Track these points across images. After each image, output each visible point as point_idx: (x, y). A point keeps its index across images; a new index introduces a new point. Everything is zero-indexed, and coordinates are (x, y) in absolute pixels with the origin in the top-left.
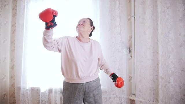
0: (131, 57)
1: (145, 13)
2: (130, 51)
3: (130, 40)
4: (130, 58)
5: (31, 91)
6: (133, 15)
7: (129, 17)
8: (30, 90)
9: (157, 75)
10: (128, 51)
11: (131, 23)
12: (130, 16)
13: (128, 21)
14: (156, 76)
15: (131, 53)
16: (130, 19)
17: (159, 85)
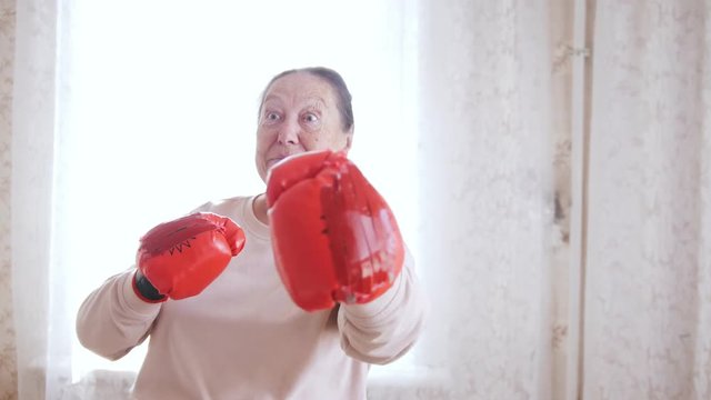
0: (566, 238)
1: (640, 43)
2: (559, 213)
3: (560, 160)
4: (561, 243)
5: (93, 388)
6: (578, 42)
7: (560, 53)
8: (90, 384)
9: (688, 335)
10: (550, 211)
11: (568, 80)
12: (563, 48)
13: (554, 71)
14: (682, 337)
15: (563, 221)
16: (564, 60)
17: (696, 380)
